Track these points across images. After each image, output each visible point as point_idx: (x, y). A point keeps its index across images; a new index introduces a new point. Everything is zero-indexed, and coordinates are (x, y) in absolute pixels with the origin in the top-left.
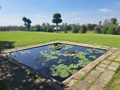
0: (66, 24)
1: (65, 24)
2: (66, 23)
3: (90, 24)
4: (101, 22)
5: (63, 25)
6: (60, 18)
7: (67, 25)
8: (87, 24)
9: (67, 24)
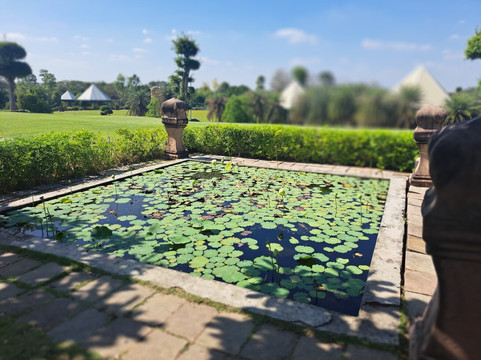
0: (135, 78)
1: (131, 79)
2: (135, 76)
3: (225, 86)
4: (261, 79)
5: (122, 84)
6: (22, 61)
7: (140, 84)
8: (216, 85)
9: (138, 80)
